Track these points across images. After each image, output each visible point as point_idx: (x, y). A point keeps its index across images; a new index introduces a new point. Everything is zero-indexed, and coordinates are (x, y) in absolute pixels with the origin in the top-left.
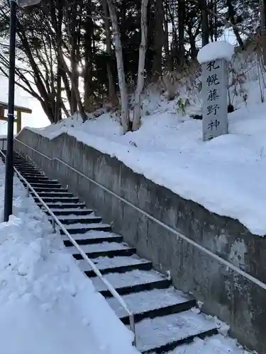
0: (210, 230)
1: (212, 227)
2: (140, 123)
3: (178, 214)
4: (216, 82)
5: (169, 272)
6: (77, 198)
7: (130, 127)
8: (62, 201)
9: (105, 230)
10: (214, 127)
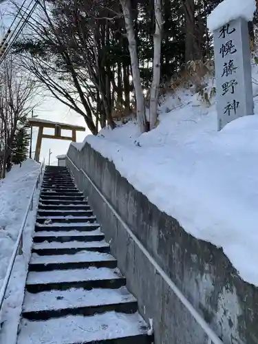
0: (192, 264)
1: (194, 257)
2: (157, 122)
3: (159, 233)
4: (232, 50)
5: (151, 321)
6: (91, 211)
7: (147, 127)
8: (74, 214)
9: (101, 250)
10: (232, 111)
